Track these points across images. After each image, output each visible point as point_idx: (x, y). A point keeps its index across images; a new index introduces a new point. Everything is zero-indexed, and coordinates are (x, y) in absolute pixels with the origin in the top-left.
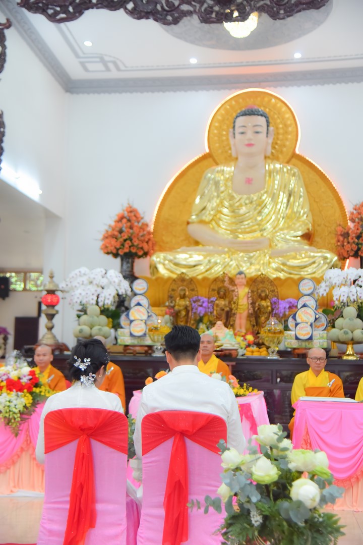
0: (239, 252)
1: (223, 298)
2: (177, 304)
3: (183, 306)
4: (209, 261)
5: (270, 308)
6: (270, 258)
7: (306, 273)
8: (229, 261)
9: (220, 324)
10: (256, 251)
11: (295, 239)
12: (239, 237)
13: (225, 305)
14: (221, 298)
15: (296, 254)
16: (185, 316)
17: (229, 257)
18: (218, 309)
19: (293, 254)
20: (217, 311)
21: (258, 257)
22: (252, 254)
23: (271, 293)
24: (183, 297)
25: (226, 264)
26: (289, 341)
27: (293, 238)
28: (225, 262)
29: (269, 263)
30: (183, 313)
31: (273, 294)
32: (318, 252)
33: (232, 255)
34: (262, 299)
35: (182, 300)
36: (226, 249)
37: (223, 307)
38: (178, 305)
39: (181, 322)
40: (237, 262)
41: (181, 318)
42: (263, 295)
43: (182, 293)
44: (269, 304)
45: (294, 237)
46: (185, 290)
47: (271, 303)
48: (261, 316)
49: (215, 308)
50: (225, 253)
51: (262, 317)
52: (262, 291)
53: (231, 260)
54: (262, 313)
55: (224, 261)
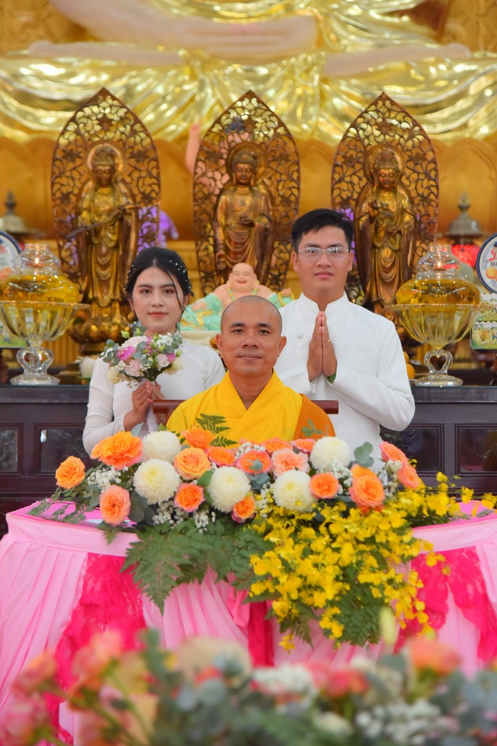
0: (223, 62)
1: (248, 184)
2: (85, 204)
3: (109, 212)
4: (129, 90)
5: (407, 218)
6: (324, 80)
7: (440, 128)
8: (195, 90)
9: (247, 274)
10: (278, 60)
11: (395, 20)
12: (216, 14)
13: (254, 208)
14: (239, 183)
15: (409, 67)
16: (117, 246)
17: (193, 77)
18: (232, 222)
19: (399, 65)
20: (226, 227)
21: (285, 78)
22: (263, 71)
23: (411, 164)
24: (106, 181)
25: (186, 99)
26: (488, 325)
27: (388, 19)
28: (183, 93)
29: (323, 97)
30: (110, 236)
31: (419, 169)
32: (472, 60)
33: (203, 67)
34: (381, 187)
35: (106, 190)
36: (182, 53)
37: (250, 217)
38: (89, 210)
39: (105, 267)
40: (219, 96)
41: (102, 256)
42: (386, 171)
43: (104, 167)
44: (405, 203)
45: (391, 14)
46: (112, 155)
47: (411, 201)
48: (378, 245)
49: (221, 217)
50: (177, 63)
51: (383, 247)
52: (382, 159)
53: (202, 87)
54: (382, 234)
55: (178, 90)
